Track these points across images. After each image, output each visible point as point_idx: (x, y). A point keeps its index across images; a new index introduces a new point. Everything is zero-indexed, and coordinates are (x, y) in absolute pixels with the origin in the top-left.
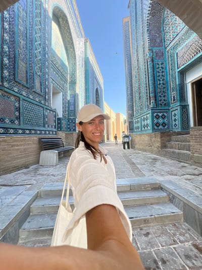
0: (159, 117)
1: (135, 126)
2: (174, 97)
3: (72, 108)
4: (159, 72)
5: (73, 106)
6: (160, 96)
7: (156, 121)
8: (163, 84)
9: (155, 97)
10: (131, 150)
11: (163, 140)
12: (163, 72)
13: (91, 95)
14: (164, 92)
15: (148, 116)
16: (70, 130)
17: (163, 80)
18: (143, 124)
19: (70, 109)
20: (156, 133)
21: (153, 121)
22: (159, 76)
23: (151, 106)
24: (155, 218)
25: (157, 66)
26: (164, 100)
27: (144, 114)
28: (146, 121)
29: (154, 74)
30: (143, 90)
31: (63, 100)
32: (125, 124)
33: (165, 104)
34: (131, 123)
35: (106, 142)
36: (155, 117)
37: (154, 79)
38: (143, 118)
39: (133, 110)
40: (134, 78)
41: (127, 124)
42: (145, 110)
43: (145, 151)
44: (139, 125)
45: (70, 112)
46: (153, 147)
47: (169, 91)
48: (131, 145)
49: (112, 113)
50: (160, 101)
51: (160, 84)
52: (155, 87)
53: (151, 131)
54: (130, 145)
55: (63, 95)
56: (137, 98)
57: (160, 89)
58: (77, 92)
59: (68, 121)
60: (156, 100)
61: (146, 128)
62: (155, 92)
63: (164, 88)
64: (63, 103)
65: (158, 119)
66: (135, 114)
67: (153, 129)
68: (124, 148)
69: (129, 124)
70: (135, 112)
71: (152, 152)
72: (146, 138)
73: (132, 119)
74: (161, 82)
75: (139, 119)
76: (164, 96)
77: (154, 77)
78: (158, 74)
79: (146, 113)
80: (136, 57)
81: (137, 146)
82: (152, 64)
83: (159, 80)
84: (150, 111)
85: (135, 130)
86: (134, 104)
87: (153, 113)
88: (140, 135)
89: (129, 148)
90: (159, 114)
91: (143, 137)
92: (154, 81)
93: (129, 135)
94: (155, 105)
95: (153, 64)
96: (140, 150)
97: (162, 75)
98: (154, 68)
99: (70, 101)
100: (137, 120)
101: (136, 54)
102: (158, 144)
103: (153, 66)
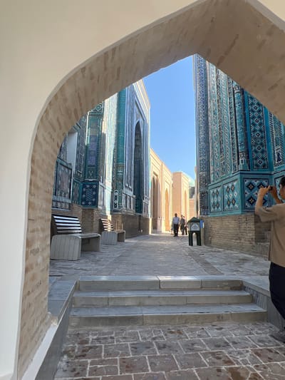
0: (254, 187)
1: (212, 202)
2: (278, 155)
3: (91, 161)
4: (253, 112)
5: (94, 158)
6: (256, 152)
7: (248, 194)
8: (261, 131)
9: (247, 152)
10: (203, 247)
11: (259, 227)
12: (259, 111)
13: (127, 135)
14: (261, 144)
15: (235, 183)
16: (87, 204)
17: (260, 124)
18: (226, 198)
19: (89, 163)
20: (248, 214)
21: (243, 193)
22: (254, 117)
23: (241, 168)
24: (231, 314)
25: (250, 101)
26: (263, 158)
27: (228, 181)
28: (231, 194)
29: (245, 114)
30: (227, 138)
31: (78, 145)
32: (191, 197)
33: (264, 166)
34: (204, 196)
35: (150, 233)
36: (248, 186)
37: (245, 122)
38: (226, 187)
39: (208, 171)
40: (211, 114)
41: (196, 197)
42: (230, 173)
43: (230, 248)
44: (220, 199)
45: (87, 168)
46: (243, 240)
47: (271, 143)
48: (204, 237)
49: (165, 173)
50: (256, 159)
51: (255, 131)
52: (246, 135)
53: (239, 212)
54: (202, 238)
55: (79, 138)
56: (217, 150)
57: (255, 139)
58: (104, 131)
59: (84, 186)
60: (248, 157)
61: (231, 206)
62: (246, 143)
63: (262, 138)
64: (78, 152)
65: (251, 190)
66: (212, 179)
67: (244, 208)
68: (191, 244)
69: (201, 197)
70: (212, 176)
71: (241, 249)
72: (232, 224)
73: (207, 187)
74: (258, 128)
75: (219, 189)
76: (263, 152)
77: (245, 119)
78: (252, 114)
79: (231, 180)
80: (215, 79)
81: (215, 240)
82: (241, 98)
83: (254, 125)
84: (238, 177)
85: (212, 209)
86: (211, 160)
87: (243, 180)
88: (221, 217)
89: (199, 243)
90: (253, 181)
91: (226, 222)
92: (246, 125)
93: (202, 219)
94: (247, 165)
95: (244, 97)
96: (220, 246)
97: (259, 117)
98: (244, 104)
99: (90, 148)
100: (215, 191)
101: (215, 76)
102: (251, 235)
103: (244, 100)
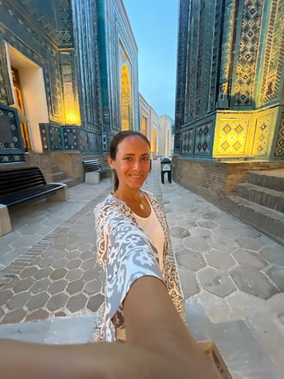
0: (231, 129)
1: (183, 144)
2: (270, 85)
4: (248, 18)
6: (241, 83)
7: (223, 138)
8: (252, 50)
11: (232, 180)
12: (257, 18)
13: (111, 77)
14: (250, 71)
15: (209, 126)
17: (253, 41)
18: (197, 142)
22: (247, 29)
23: (218, 105)
26: (247, 92)
27: (202, 122)
28: (203, 138)
29: (236, 24)
31: (47, 84)
33: (248, 101)
34: (178, 137)
36: (223, 129)
37: (234, 37)
38: (198, 129)
39: (183, 112)
42: (205, 113)
44: (191, 142)
46: (210, 189)
50: (239, 93)
51: (244, 50)
55: (46, 75)
56: (193, 86)
57: (243, 63)
59: (65, 130)
60: (230, 91)
61: (202, 150)
62: (231, 70)
63: (252, 60)
64: (48, 93)
65: (227, 133)
66: (185, 120)
68: (163, 182)
70: (185, 117)
72: (200, 170)
74: (250, 46)
75: (191, 132)
76: (249, 83)
77: (235, 31)
78: (245, 23)
79: (205, 121)
83: (246, 40)
85: (183, 152)
86: (186, 99)
88: (191, 161)
91: (195, 167)
92: (234, 42)
97: (255, 28)
100: (187, 133)
